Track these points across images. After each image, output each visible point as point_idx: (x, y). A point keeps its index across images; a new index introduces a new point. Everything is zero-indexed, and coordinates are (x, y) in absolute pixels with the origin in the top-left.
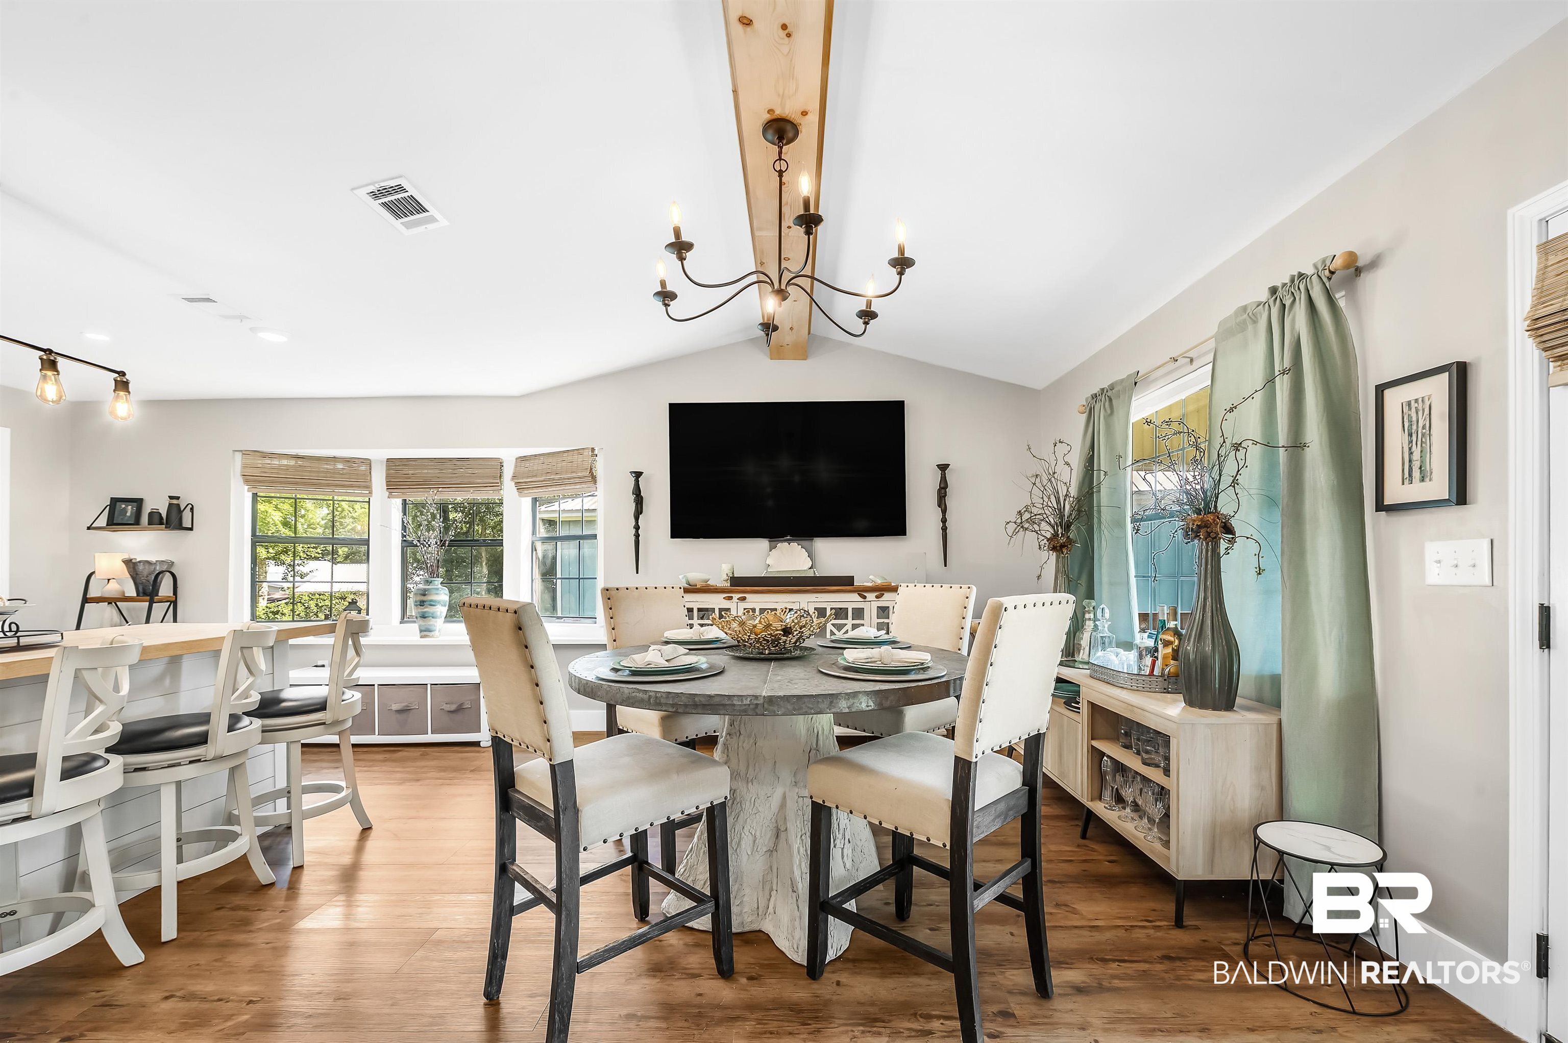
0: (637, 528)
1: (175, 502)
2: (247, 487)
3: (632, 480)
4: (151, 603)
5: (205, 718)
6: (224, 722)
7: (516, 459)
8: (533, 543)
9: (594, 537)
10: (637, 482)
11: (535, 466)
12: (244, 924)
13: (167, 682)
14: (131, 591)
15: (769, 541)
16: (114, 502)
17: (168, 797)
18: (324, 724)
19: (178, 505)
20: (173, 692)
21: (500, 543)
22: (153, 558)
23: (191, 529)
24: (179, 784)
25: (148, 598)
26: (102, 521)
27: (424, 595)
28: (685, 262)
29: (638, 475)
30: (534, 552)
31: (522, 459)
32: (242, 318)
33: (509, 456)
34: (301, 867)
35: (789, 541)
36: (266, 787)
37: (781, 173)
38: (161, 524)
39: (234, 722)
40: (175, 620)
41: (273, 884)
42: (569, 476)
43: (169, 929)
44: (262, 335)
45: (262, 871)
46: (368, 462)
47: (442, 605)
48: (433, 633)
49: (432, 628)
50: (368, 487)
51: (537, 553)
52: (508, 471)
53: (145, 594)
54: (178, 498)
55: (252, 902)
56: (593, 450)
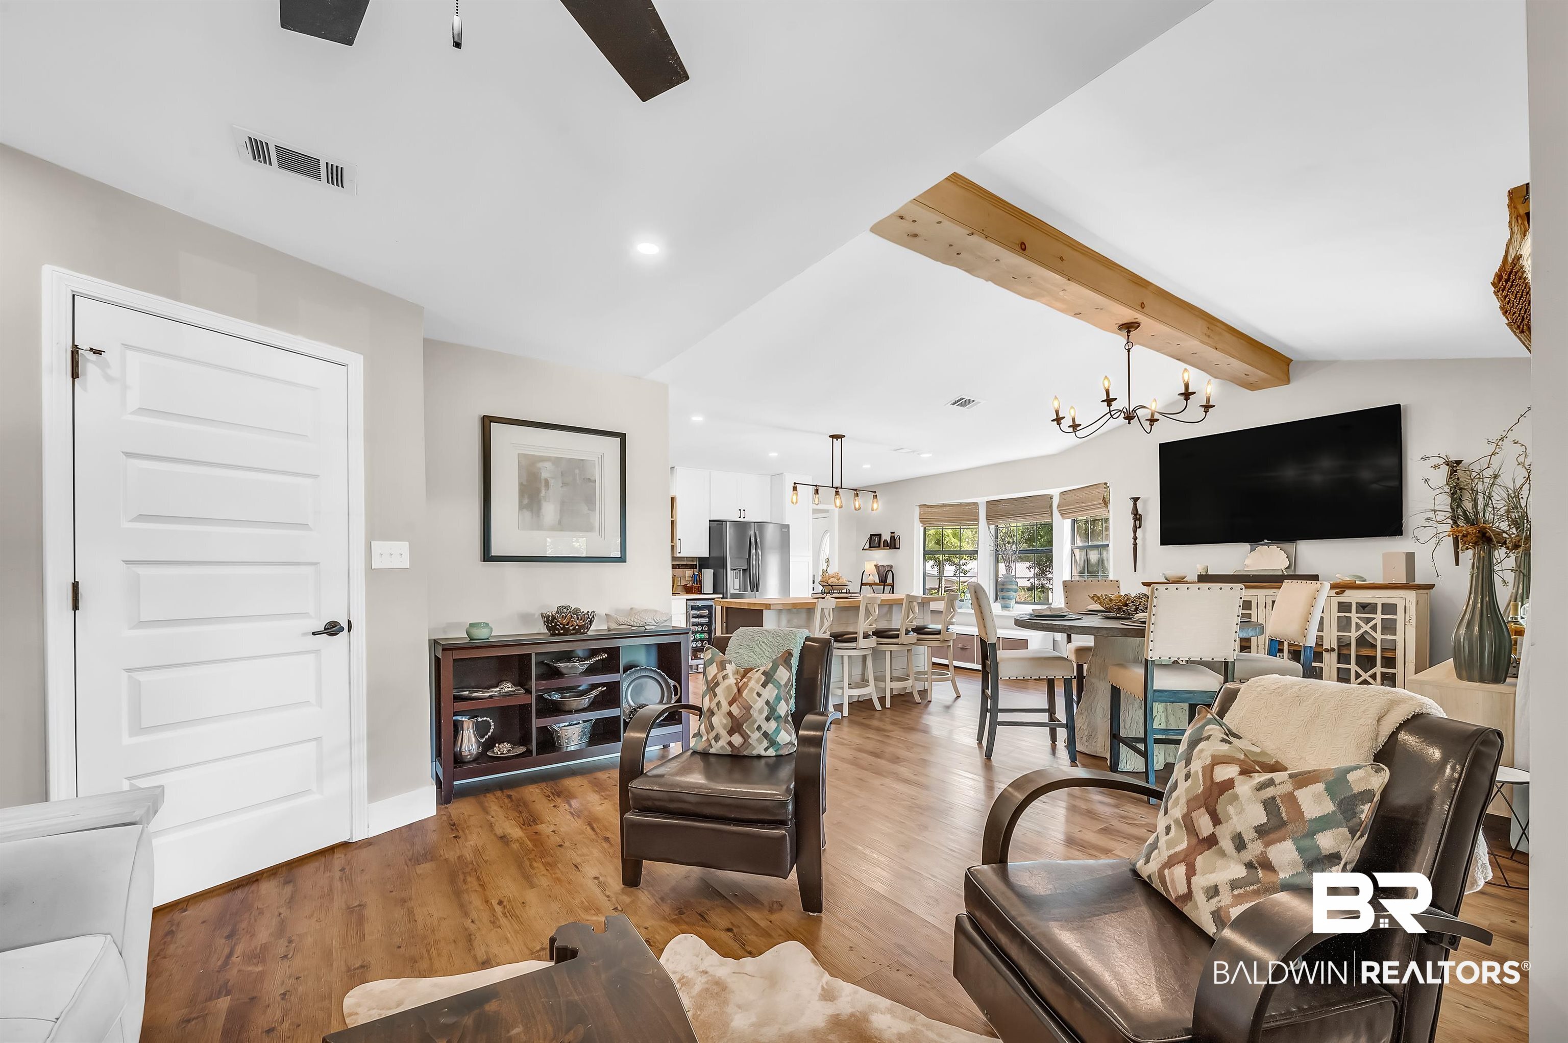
0: (1135, 538)
1: (893, 535)
2: (921, 525)
3: (1131, 503)
4: (884, 586)
5: (898, 630)
6: (904, 632)
7: (1060, 494)
8: (1072, 550)
9: (1108, 546)
10: (1135, 504)
11: (1069, 497)
12: (910, 710)
13: (888, 615)
14: (877, 581)
15: (1250, 545)
16: (871, 535)
17: (888, 655)
18: (939, 640)
19: (894, 536)
20: (890, 620)
21: (1051, 551)
22: (885, 564)
23: (899, 548)
24: (891, 651)
25: (883, 584)
26: (867, 546)
27: (1003, 585)
28: (1061, 425)
29: (1136, 500)
30: (1073, 557)
31: (1063, 493)
32: (914, 452)
33: (1055, 492)
34: (931, 701)
35: (1268, 545)
36: (921, 669)
37: (1129, 350)
38: (888, 546)
39: (907, 633)
40: (893, 593)
41: (920, 703)
42: (1090, 504)
43: (888, 705)
44: (921, 455)
45: (917, 698)
46: (976, 505)
47: (1014, 592)
48: (1009, 609)
49: (1008, 605)
50: (977, 520)
51: (1075, 558)
52: (1056, 502)
53: (882, 582)
54: (894, 533)
55: (913, 705)
56: (1106, 484)
